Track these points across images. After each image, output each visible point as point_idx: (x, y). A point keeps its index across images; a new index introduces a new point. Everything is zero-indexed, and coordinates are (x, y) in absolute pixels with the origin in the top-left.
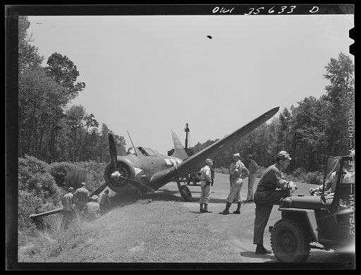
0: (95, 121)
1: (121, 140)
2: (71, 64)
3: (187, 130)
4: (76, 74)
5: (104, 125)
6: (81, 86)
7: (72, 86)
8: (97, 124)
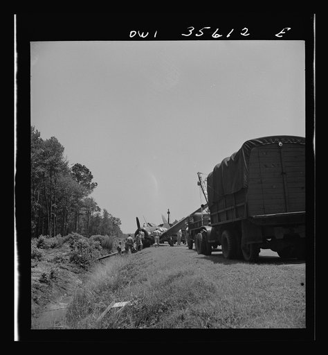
0: (98, 207)
1: (117, 221)
2: (88, 170)
3: (169, 213)
4: (92, 177)
5: (105, 210)
6: (94, 185)
7: (88, 185)
8: (99, 210)
